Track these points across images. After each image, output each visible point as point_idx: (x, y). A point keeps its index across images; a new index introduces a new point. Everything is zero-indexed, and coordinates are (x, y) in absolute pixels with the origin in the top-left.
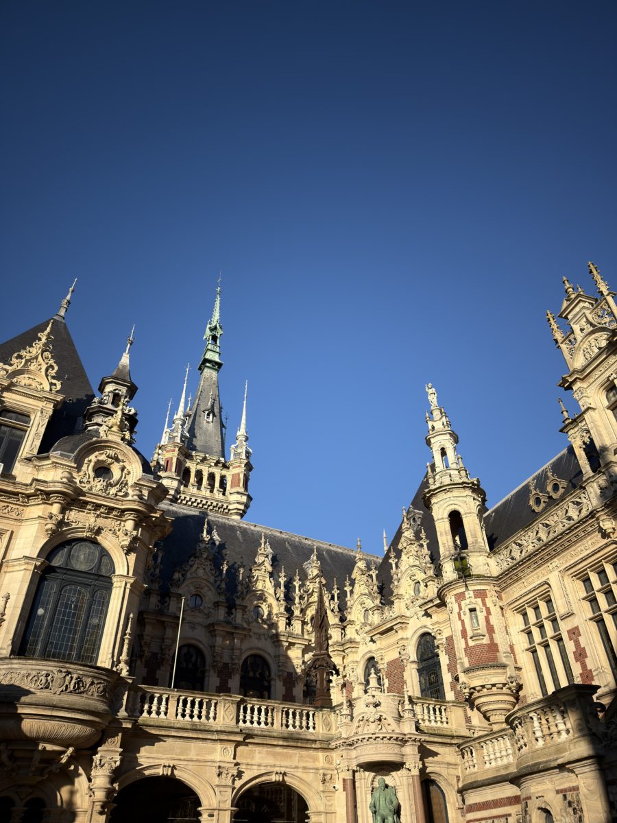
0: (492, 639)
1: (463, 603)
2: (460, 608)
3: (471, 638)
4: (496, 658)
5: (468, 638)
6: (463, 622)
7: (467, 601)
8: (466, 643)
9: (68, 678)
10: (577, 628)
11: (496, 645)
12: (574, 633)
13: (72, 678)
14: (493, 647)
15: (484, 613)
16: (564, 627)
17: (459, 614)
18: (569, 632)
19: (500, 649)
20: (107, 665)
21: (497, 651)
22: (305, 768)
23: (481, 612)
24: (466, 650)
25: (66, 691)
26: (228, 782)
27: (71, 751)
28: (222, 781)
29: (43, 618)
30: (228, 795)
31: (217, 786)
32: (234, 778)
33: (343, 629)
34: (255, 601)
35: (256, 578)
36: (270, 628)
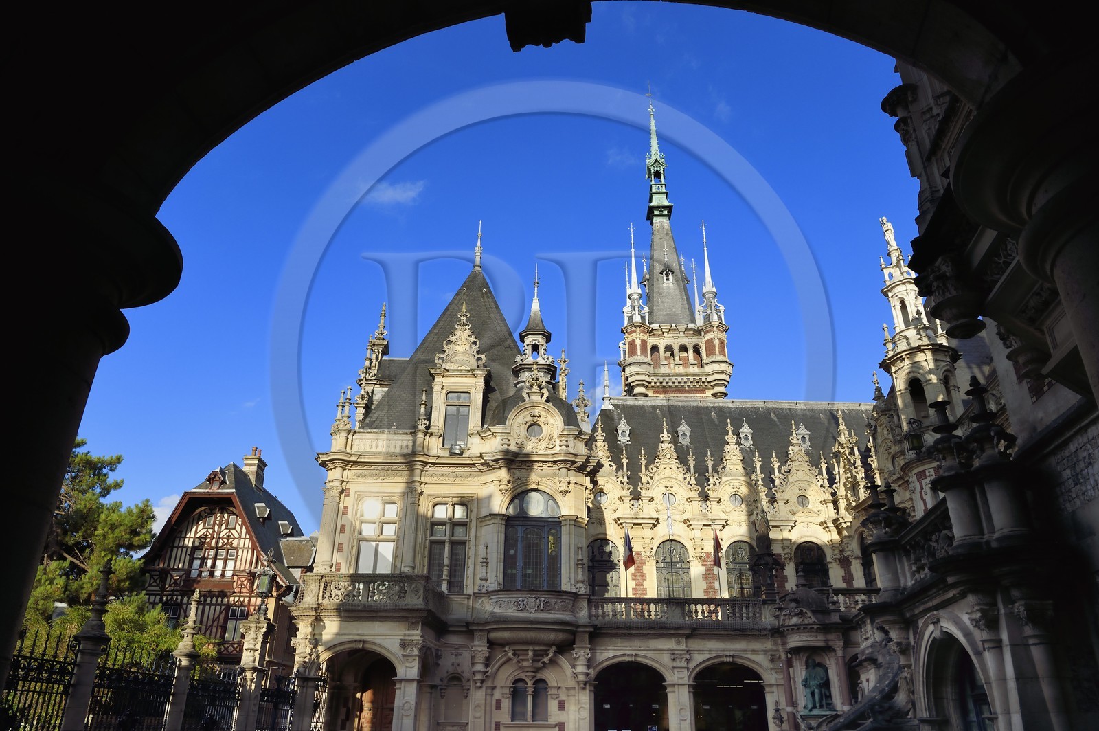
1: (924, 482)
2: (922, 488)
6: (924, 501)
7: (928, 480)
9: (538, 601)
13: (540, 601)
17: (921, 493)
20: (568, 589)
22: (753, 651)
25: (538, 610)
26: (684, 664)
27: (554, 648)
28: (678, 664)
29: (515, 556)
30: (685, 674)
31: (674, 668)
32: (688, 661)
33: (834, 503)
34: (730, 490)
35: (727, 468)
36: (751, 514)
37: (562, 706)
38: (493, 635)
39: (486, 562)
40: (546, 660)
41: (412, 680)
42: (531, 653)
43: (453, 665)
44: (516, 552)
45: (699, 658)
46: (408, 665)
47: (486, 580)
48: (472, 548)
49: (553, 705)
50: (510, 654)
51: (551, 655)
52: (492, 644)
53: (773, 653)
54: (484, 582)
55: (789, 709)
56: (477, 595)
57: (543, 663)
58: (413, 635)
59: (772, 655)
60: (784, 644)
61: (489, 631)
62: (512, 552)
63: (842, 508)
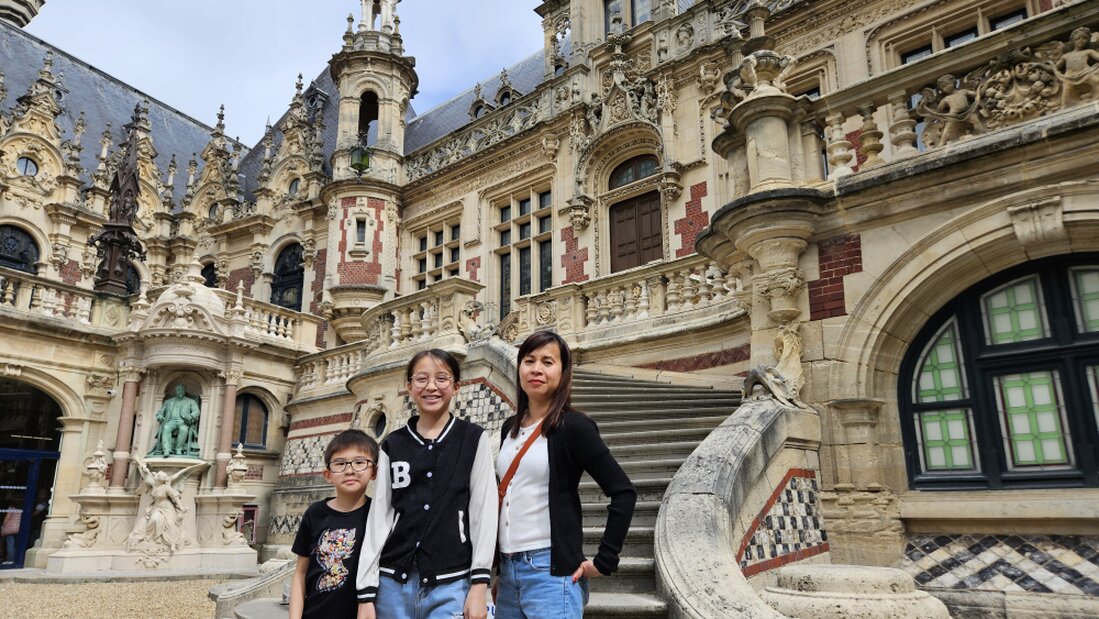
0: (376, 258)
1: (351, 210)
2: (346, 216)
3: (350, 253)
4: (375, 281)
5: (347, 252)
6: (345, 233)
7: (357, 209)
8: (343, 258)
10: (478, 259)
11: (379, 266)
12: (474, 263)
14: (375, 268)
15: (375, 227)
16: (465, 256)
17: (342, 222)
18: (468, 262)
19: (383, 271)
21: (380, 272)
23: (372, 225)
24: (339, 266)
33: (175, 221)
34: (21, 148)
35: (28, 115)
36: (48, 194)
53: (98, 374)
59: (95, 377)
63: (186, 229)
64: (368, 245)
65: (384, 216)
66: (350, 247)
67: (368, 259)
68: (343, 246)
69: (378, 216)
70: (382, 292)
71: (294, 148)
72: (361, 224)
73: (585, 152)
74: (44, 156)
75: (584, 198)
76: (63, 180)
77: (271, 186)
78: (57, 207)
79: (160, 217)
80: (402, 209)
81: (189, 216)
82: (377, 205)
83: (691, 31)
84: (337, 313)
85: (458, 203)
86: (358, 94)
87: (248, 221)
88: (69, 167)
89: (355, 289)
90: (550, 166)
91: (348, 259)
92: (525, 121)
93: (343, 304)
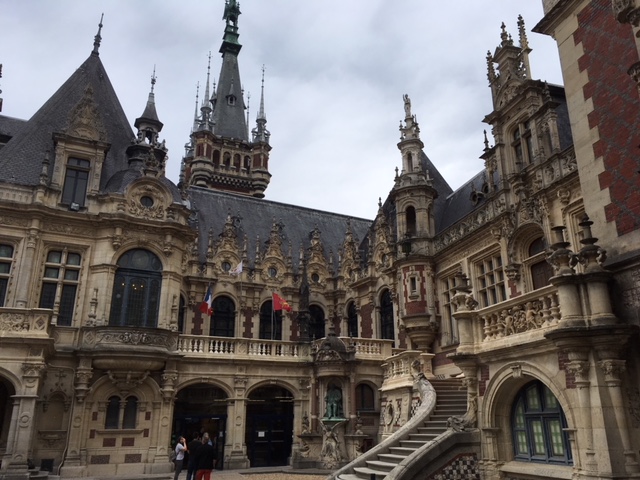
0: (423, 298)
1: (408, 274)
2: (405, 277)
3: (410, 297)
4: (424, 311)
5: (408, 297)
7: (410, 273)
8: (407, 300)
9: (141, 336)
11: (426, 302)
14: (424, 303)
15: (421, 281)
17: (404, 281)
19: (427, 304)
20: (164, 327)
21: (426, 306)
22: (290, 377)
23: (419, 280)
24: (406, 304)
25: (141, 343)
26: (243, 386)
27: (148, 373)
28: (238, 385)
29: (121, 299)
30: (243, 393)
31: (235, 388)
32: (246, 383)
33: (335, 281)
34: (269, 265)
35: (269, 249)
36: (281, 283)
37: (148, 417)
38: (98, 361)
39: (95, 303)
40: (140, 382)
41: (31, 398)
42: (129, 376)
43: (57, 384)
44: (122, 295)
45: (253, 382)
46: (28, 385)
47: (94, 317)
48: (83, 290)
49: (141, 416)
50: (111, 377)
51: (145, 377)
52: (95, 368)
53: (303, 379)
54: (92, 319)
55: (314, 417)
56: (84, 330)
57: (137, 384)
58: (34, 360)
59: (302, 381)
60: (315, 373)
61: (94, 359)
62: (119, 296)
63: (340, 285)
64: (418, 291)
65: (425, 274)
66: (409, 294)
67: (419, 299)
68: (406, 292)
69: (421, 274)
70: (429, 316)
71: (381, 238)
72: (413, 280)
73: (510, 239)
74: (278, 265)
75: (514, 265)
76: (286, 275)
77: (374, 260)
78: (285, 288)
79: (328, 280)
80: (435, 268)
81: (342, 278)
82: (420, 268)
83: (552, 170)
84: (408, 330)
85: (459, 265)
86: (404, 210)
87: (365, 280)
88: (288, 268)
89: (414, 317)
90: (498, 245)
91: (409, 301)
92: (484, 219)
93: (410, 325)
